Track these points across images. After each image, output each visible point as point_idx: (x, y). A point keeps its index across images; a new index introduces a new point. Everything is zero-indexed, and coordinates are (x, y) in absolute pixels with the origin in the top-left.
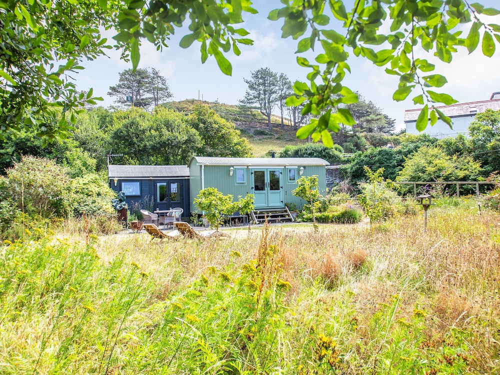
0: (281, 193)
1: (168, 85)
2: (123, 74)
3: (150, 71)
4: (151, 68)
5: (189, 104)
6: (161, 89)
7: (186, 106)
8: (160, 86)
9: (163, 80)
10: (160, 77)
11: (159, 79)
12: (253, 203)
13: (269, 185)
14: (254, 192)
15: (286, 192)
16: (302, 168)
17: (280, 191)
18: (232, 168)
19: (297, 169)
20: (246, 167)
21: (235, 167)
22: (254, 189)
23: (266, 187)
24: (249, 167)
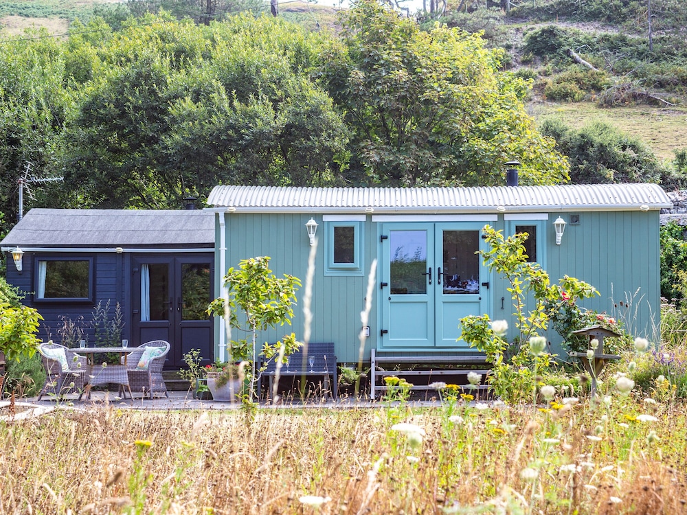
0: (484, 302)
12: (383, 332)
13: (439, 278)
14: (390, 299)
15: (503, 299)
16: (560, 221)
17: (480, 299)
18: (312, 222)
19: (545, 223)
20: (363, 218)
21: (326, 219)
22: (388, 288)
23: (430, 283)
24: (375, 219)
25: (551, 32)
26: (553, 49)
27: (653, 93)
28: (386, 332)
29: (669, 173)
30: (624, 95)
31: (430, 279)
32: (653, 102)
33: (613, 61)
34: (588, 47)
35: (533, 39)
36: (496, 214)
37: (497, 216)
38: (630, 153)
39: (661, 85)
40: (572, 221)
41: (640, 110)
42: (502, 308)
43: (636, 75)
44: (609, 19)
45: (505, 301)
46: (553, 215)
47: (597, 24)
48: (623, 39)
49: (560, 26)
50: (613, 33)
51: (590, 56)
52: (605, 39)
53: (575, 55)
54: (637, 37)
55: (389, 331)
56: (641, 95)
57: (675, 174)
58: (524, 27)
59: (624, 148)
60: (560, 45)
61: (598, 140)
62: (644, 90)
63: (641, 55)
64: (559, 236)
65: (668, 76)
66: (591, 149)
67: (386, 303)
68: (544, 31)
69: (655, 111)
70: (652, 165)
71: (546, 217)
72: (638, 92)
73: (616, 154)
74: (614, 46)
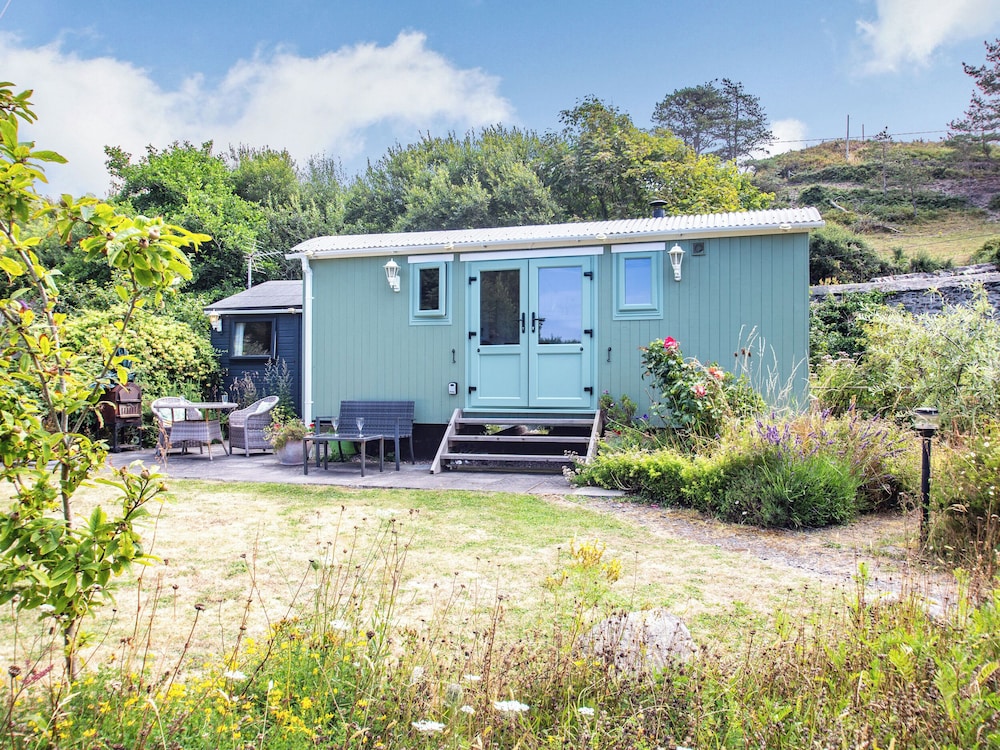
0: (586, 354)
1: (762, 112)
2: (666, 105)
3: (719, 86)
4: (720, 81)
5: (826, 152)
6: (748, 125)
7: (817, 157)
8: (743, 116)
9: (751, 103)
10: (744, 97)
11: (741, 100)
12: (472, 389)
13: (533, 325)
14: (479, 351)
15: (610, 350)
16: (677, 249)
17: (582, 349)
18: (392, 264)
19: (661, 253)
20: (450, 258)
21: (411, 260)
22: (477, 339)
23: (523, 332)
24: (463, 258)
25: (817, 190)
26: (818, 200)
27: (888, 225)
28: (475, 389)
29: (887, 264)
30: (866, 227)
31: (523, 326)
32: (887, 231)
33: (860, 206)
34: (843, 198)
35: (805, 194)
36: (601, 245)
37: (602, 248)
38: (854, 248)
39: (892, 220)
40: (695, 250)
41: (877, 236)
42: (609, 361)
43: (875, 214)
44: (858, 180)
45: (612, 352)
46: (669, 243)
47: (849, 184)
48: (867, 192)
49: (823, 185)
50: (859, 188)
51: (844, 204)
52: (854, 192)
53: (833, 203)
54: (876, 190)
55: (478, 389)
56: (878, 227)
57: (892, 265)
58: (799, 188)
59: (849, 244)
60: (823, 197)
61: (827, 238)
62: (880, 223)
63: (879, 201)
64: (677, 268)
65: (897, 214)
66: (822, 245)
67: (475, 356)
68: (812, 189)
69: (888, 236)
70: (872, 257)
71: (661, 247)
72: (876, 224)
73: (842, 249)
74: (860, 196)
